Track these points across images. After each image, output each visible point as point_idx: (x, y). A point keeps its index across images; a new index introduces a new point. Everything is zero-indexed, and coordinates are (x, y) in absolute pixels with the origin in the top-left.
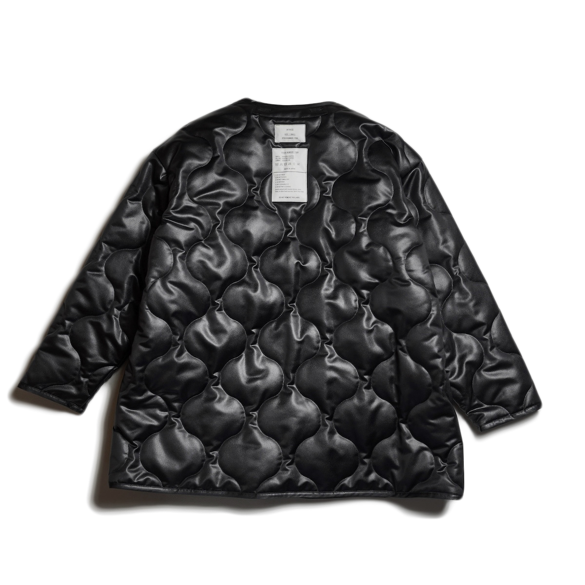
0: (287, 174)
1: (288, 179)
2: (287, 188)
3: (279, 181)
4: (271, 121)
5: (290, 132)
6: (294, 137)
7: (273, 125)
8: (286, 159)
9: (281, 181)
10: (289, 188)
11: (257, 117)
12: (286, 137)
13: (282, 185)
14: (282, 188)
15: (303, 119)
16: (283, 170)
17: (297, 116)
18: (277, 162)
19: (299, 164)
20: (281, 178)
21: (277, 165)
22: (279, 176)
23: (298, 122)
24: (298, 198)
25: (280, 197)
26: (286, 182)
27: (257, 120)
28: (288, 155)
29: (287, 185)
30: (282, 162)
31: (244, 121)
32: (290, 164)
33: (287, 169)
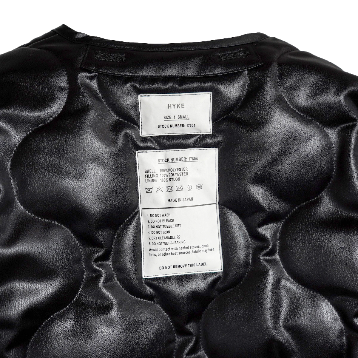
0: (175, 214)
1: (178, 225)
2: (178, 246)
3: (156, 230)
4: (128, 86)
5: (175, 112)
6: (185, 122)
7: (135, 95)
8: (171, 175)
9: (163, 229)
10: (182, 245)
11: (92, 78)
12: (166, 123)
13: (165, 241)
14: (166, 247)
15: (207, 79)
16: (163, 203)
17: (190, 72)
18: (149, 185)
19: (199, 187)
20: (161, 223)
21: (149, 190)
22: (155, 218)
23: (194, 85)
24: (202, 264)
25: (161, 268)
26: (173, 232)
27: (94, 84)
28: (174, 165)
29: (177, 240)
30: (160, 184)
31: (61, 90)
32: (181, 188)
33: (175, 200)
